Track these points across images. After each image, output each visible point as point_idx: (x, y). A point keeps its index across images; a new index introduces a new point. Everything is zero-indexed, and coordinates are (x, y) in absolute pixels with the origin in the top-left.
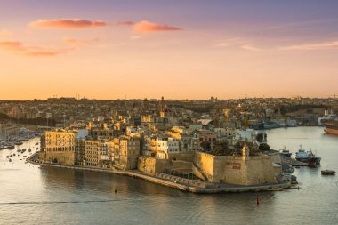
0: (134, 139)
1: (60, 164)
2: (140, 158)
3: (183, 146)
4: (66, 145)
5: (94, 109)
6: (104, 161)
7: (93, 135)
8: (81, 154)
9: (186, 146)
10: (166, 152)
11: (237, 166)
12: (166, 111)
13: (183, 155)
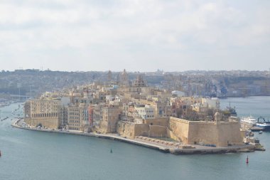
3: (158, 112)
5: (59, 80)
7: (74, 102)
8: (64, 119)
9: (161, 113)
13: (159, 121)
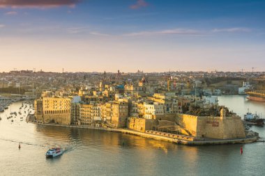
0: (123, 104)
1: (58, 123)
2: (129, 118)
3: (166, 109)
4: (63, 109)
6: (97, 121)
7: (85, 100)
8: (76, 115)
9: (168, 109)
10: (153, 114)
11: (216, 125)
12: (144, 82)
13: (167, 116)
